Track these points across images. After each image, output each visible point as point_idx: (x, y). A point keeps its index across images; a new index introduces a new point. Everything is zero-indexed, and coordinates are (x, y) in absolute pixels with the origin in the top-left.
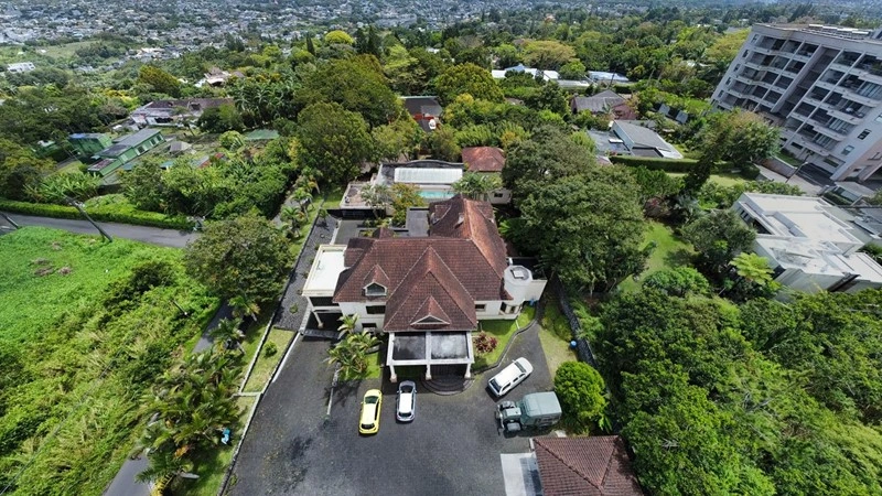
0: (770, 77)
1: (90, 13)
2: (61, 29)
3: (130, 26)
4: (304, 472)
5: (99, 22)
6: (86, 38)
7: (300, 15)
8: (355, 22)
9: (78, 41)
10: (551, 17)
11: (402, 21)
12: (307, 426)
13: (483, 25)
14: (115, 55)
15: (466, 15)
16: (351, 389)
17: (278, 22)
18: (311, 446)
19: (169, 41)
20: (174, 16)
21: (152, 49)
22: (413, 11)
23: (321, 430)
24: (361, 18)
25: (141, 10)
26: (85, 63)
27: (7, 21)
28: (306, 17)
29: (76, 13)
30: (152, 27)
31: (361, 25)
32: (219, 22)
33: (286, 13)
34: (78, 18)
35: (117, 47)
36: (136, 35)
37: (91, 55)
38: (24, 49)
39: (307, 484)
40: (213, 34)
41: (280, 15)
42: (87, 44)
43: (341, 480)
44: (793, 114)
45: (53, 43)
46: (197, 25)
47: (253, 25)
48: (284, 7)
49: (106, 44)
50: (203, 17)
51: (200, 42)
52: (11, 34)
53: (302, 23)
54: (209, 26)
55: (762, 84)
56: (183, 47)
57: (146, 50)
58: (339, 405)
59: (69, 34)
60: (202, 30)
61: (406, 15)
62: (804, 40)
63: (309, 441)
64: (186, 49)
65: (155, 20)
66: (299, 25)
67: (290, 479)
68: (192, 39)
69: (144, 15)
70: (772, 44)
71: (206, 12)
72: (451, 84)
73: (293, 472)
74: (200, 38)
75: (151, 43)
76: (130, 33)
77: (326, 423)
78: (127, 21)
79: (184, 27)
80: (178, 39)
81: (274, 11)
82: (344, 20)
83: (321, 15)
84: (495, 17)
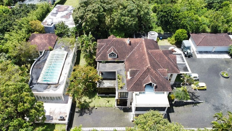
4: (222, 105)
12: (209, 108)
16: (193, 95)
18: (214, 104)
23: (209, 102)
39: (225, 103)
43: (219, 93)
58: (199, 98)
63: (214, 106)
67: (226, 108)
73: (224, 108)
77: (206, 101)
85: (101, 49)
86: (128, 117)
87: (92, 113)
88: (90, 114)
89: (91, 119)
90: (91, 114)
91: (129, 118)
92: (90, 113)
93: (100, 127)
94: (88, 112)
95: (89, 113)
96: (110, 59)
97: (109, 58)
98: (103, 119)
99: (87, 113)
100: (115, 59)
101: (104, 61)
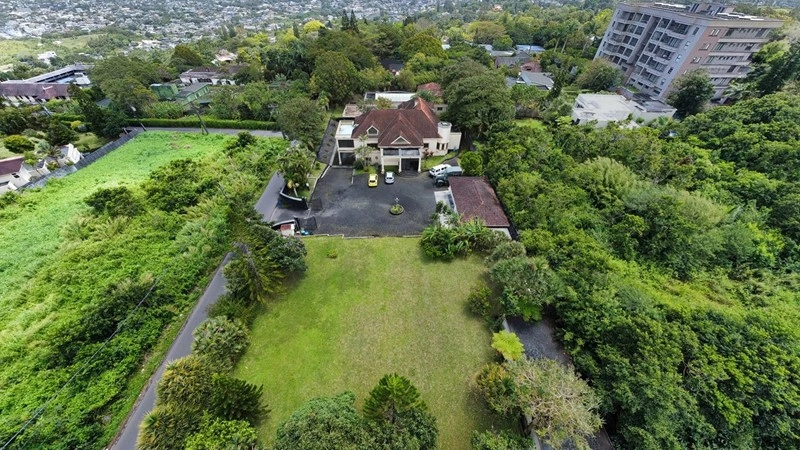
0: (627, 39)
1: (92, 10)
2: (69, 24)
3: (128, 21)
5: (101, 18)
6: (93, 32)
7: (276, 10)
8: (326, 16)
9: (86, 34)
10: (499, 7)
11: (367, 15)
13: (438, 15)
14: (120, 46)
15: (424, 7)
17: (257, 16)
19: (165, 35)
20: (166, 14)
21: (151, 42)
22: (376, 6)
24: (331, 12)
25: (136, 8)
26: (95, 53)
27: (20, 18)
28: (282, 11)
29: (79, 10)
30: (148, 23)
31: (331, 18)
32: (205, 19)
33: (263, 8)
34: (81, 14)
35: (121, 39)
36: (135, 29)
37: (100, 46)
38: (43, 42)
40: (202, 29)
41: (258, 10)
42: (95, 36)
44: (638, 63)
45: (66, 36)
46: (186, 21)
47: (236, 19)
48: (261, 3)
49: (111, 36)
50: (192, 14)
51: (192, 35)
52: (27, 29)
53: (279, 17)
54: (197, 22)
55: (623, 44)
56: (177, 39)
57: (146, 42)
59: (77, 28)
60: (192, 25)
61: (370, 9)
62: (644, 12)
64: (180, 42)
65: (149, 16)
66: (276, 19)
68: (184, 32)
69: (139, 12)
70: (628, 16)
71: (193, 10)
72: (411, 48)
74: (191, 31)
75: (149, 36)
76: (130, 28)
78: (125, 17)
79: (175, 22)
80: (171, 33)
81: (253, 6)
82: (316, 14)
83: (295, 9)
84: (450, 9)
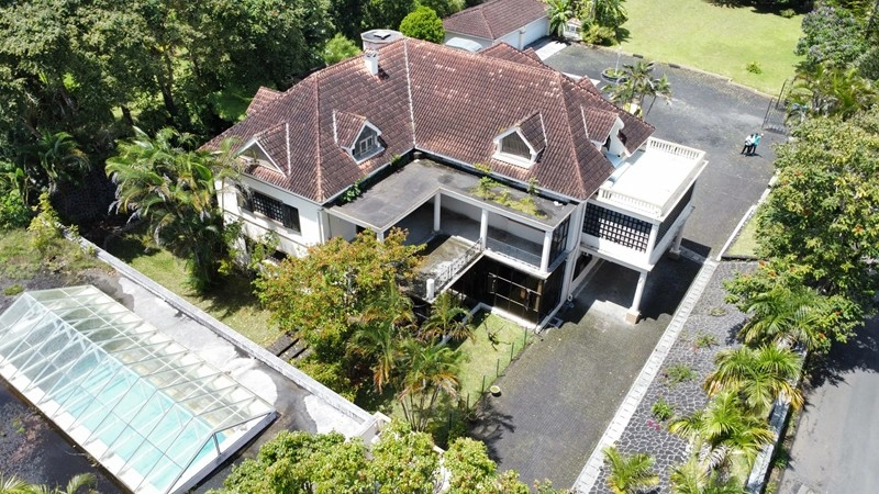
85: (285, 151)
86: (606, 324)
87: (509, 417)
88: (511, 428)
89: (541, 438)
90: (514, 423)
91: (617, 323)
92: (505, 424)
93: (604, 428)
94: (492, 429)
95: (502, 427)
96: (366, 166)
97: (358, 163)
98: (567, 395)
99: (498, 437)
100: (381, 155)
101: (352, 189)
